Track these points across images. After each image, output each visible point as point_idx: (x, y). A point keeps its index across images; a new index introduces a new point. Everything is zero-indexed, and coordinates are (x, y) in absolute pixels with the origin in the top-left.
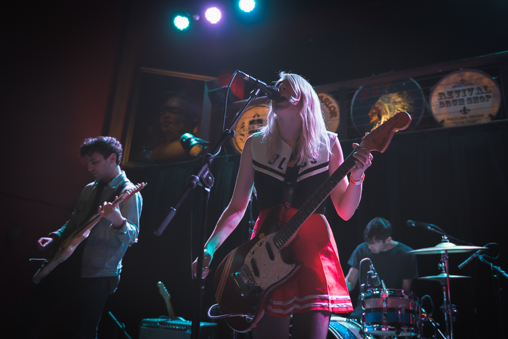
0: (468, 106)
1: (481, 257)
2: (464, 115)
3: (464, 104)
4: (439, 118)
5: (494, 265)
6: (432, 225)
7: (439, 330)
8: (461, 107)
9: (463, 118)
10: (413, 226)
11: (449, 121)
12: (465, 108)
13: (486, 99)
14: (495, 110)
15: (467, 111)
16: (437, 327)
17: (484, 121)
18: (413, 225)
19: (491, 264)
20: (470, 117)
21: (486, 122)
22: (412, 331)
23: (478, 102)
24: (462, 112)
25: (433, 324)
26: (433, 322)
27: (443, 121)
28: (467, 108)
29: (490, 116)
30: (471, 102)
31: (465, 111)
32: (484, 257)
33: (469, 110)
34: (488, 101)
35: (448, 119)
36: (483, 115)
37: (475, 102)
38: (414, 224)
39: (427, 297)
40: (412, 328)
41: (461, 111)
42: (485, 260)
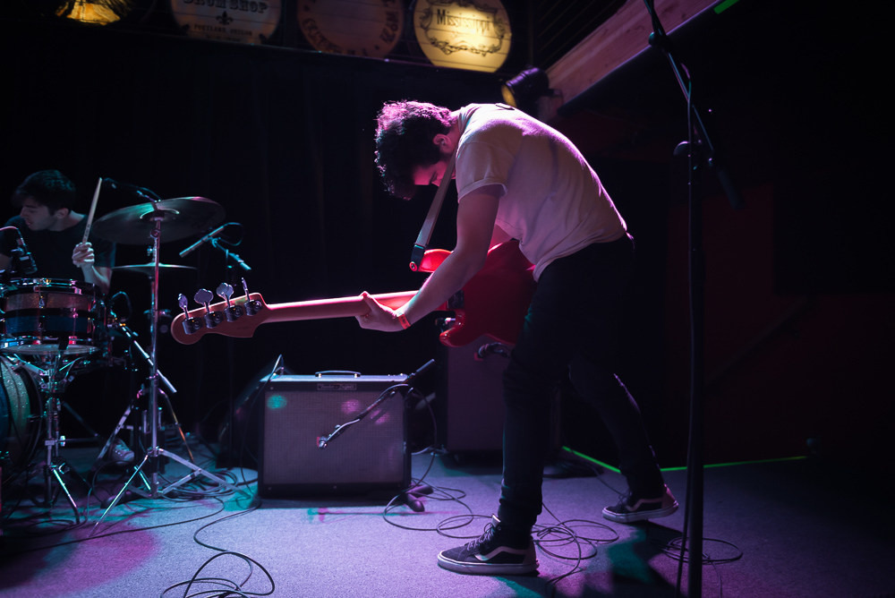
0: (231, 13)
1: (214, 242)
2: (222, 26)
3: (225, 7)
4: (183, 20)
5: (230, 252)
6: (145, 189)
7: (136, 343)
8: (220, 12)
9: (220, 30)
10: (112, 188)
11: (197, 30)
12: (225, 14)
13: (259, 9)
14: (270, 30)
15: (229, 21)
16: (134, 338)
17: (252, 42)
18: (114, 186)
19: (227, 251)
20: (232, 31)
21: (253, 44)
22: (90, 344)
23: (247, 10)
24: (220, 20)
25: (128, 333)
26: (127, 331)
27: (187, 27)
28: (229, 16)
29: (261, 36)
30: (237, 8)
31: (225, 18)
32: (219, 241)
33: (231, 20)
34: (262, 12)
35: (196, 26)
36: (250, 33)
37: (243, 10)
38: (116, 185)
39: (122, 294)
40: (89, 340)
41: (218, 18)
42: (219, 246)
